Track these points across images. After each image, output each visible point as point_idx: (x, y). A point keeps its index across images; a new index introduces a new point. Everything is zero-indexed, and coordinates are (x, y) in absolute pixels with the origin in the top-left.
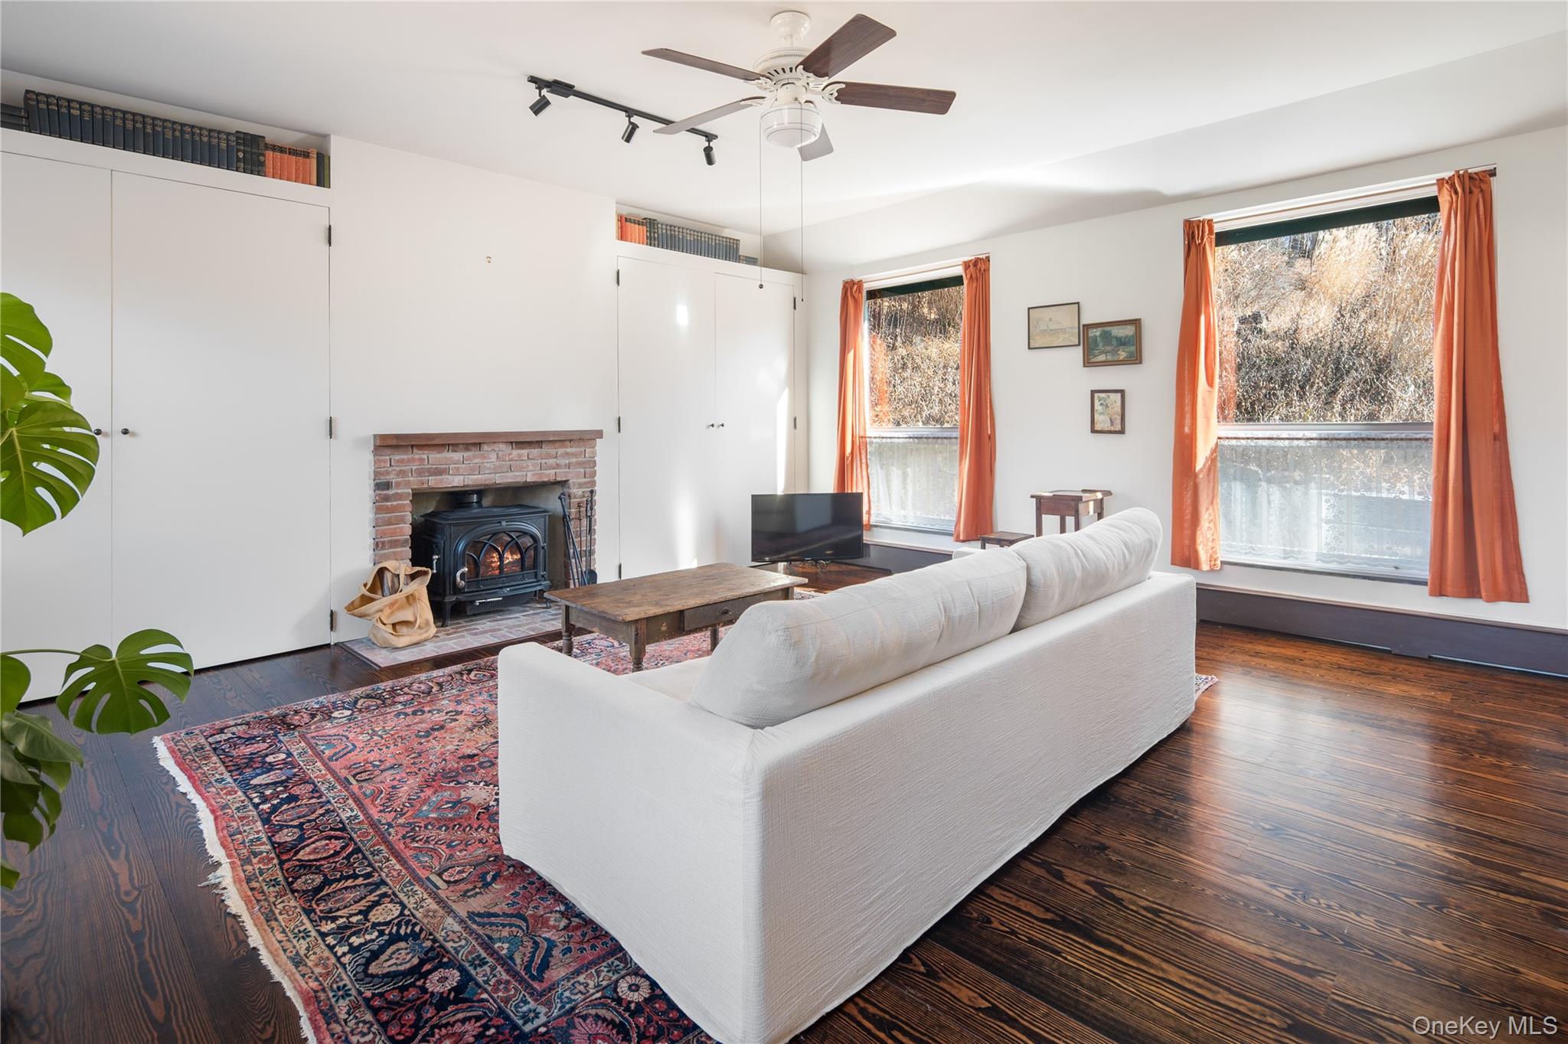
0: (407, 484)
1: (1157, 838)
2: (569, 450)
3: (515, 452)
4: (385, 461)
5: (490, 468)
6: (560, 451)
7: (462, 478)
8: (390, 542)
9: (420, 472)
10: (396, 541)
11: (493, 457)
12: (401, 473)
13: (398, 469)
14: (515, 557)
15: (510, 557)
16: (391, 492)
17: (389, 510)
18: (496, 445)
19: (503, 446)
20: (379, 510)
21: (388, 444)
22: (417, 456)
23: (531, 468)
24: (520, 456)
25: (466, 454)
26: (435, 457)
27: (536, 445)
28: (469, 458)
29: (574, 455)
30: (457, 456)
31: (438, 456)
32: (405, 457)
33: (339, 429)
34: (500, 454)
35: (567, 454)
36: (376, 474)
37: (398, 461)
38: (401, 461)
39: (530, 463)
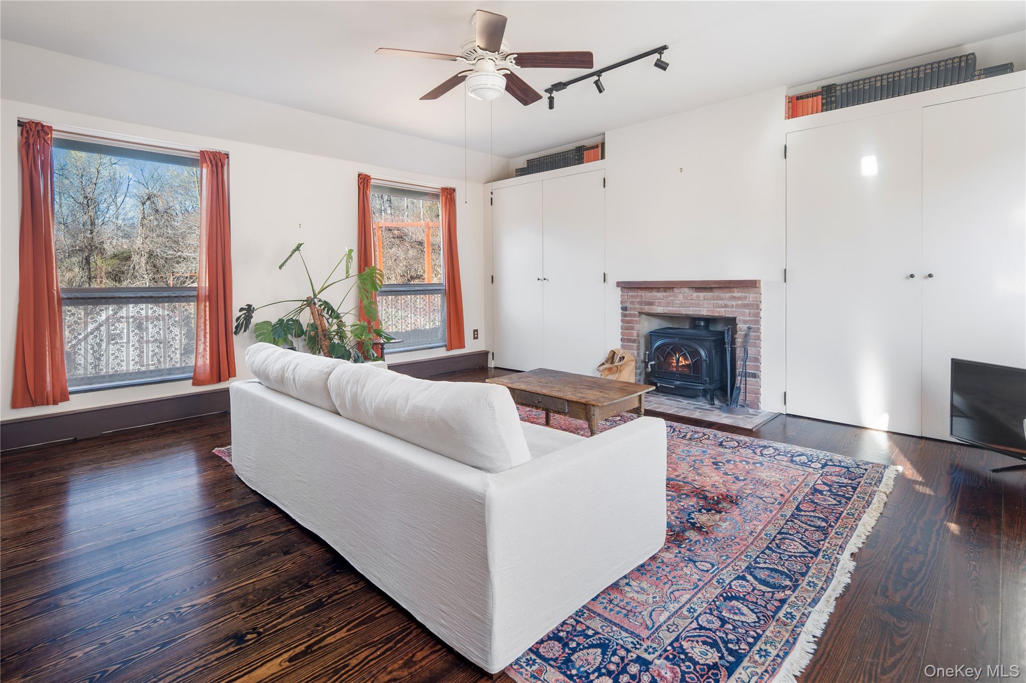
0: (635, 309)
1: (280, 576)
2: (736, 295)
3: (695, 294)
4: (625, 296)
5: (678, 304)
6: (728, 295)
7: (662, 308)
8: (627, 339)
9: (640, 303)
10: (630, 339)
11: (681, 297)
12: (632, 303)
13: (631, 300)
14: (687, 362)
15: (683, 361)
16: (627, 312)
17: (628, 322)
18: (683, 289)
19: (686, 290)
20: (623, 321)
21: (627, 287)
22: (639, 294)
23: (706, 306)
24: (698, 297)
25: (665, 294)
26: (647, 295)
27: (709, 290)
28: (666, 297)
29: (739, 298)
30: (660, 295)
31: (650, 294)
32: (634, 294)
33: (608, 278)
34: (685, 295)
35: (734, 297)
36: (622, 302)
37: (630, 296)
38: (632, 296)
39: (705, 302)
